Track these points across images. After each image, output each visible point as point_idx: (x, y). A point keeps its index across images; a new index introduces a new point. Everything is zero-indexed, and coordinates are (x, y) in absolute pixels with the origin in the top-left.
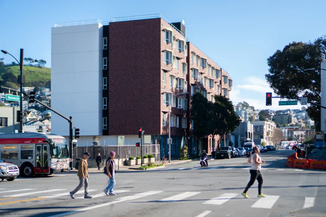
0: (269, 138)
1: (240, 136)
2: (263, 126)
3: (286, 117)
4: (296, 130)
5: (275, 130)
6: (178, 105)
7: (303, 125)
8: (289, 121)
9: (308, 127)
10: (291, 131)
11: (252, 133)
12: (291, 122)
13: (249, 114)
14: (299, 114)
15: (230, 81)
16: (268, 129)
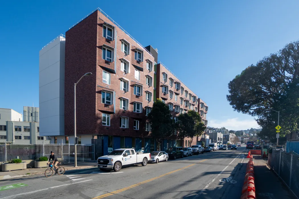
0: (232, 141)
1: (213, 140)
2: (229, 135)
3: (241, 133)
4: (245, 137)
5: (235, 137)
6: (136, 110)
7: (248, 136)
8: (242, 134)
9: (250, 136)
10: (242, 138)
11: (222, 138)
12: (243, 134)
13: (225, 132)
14: (246, 132)
15: (207, 108)
16: (232, 137)
